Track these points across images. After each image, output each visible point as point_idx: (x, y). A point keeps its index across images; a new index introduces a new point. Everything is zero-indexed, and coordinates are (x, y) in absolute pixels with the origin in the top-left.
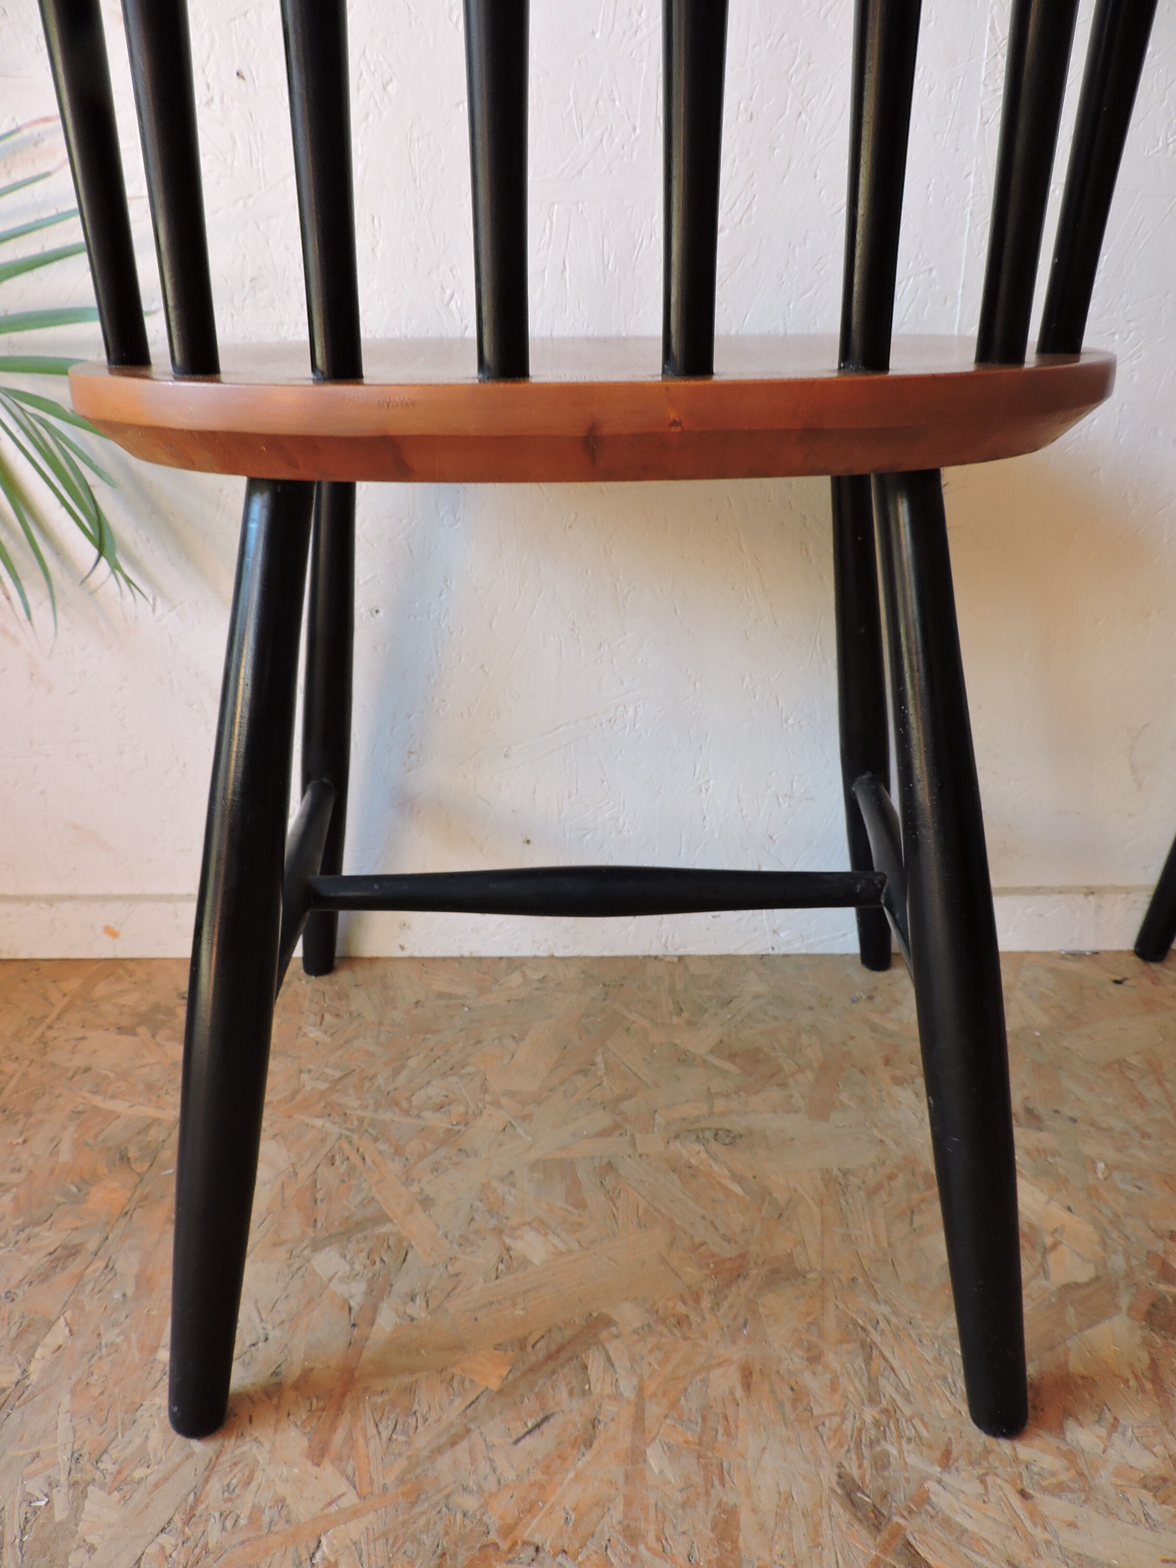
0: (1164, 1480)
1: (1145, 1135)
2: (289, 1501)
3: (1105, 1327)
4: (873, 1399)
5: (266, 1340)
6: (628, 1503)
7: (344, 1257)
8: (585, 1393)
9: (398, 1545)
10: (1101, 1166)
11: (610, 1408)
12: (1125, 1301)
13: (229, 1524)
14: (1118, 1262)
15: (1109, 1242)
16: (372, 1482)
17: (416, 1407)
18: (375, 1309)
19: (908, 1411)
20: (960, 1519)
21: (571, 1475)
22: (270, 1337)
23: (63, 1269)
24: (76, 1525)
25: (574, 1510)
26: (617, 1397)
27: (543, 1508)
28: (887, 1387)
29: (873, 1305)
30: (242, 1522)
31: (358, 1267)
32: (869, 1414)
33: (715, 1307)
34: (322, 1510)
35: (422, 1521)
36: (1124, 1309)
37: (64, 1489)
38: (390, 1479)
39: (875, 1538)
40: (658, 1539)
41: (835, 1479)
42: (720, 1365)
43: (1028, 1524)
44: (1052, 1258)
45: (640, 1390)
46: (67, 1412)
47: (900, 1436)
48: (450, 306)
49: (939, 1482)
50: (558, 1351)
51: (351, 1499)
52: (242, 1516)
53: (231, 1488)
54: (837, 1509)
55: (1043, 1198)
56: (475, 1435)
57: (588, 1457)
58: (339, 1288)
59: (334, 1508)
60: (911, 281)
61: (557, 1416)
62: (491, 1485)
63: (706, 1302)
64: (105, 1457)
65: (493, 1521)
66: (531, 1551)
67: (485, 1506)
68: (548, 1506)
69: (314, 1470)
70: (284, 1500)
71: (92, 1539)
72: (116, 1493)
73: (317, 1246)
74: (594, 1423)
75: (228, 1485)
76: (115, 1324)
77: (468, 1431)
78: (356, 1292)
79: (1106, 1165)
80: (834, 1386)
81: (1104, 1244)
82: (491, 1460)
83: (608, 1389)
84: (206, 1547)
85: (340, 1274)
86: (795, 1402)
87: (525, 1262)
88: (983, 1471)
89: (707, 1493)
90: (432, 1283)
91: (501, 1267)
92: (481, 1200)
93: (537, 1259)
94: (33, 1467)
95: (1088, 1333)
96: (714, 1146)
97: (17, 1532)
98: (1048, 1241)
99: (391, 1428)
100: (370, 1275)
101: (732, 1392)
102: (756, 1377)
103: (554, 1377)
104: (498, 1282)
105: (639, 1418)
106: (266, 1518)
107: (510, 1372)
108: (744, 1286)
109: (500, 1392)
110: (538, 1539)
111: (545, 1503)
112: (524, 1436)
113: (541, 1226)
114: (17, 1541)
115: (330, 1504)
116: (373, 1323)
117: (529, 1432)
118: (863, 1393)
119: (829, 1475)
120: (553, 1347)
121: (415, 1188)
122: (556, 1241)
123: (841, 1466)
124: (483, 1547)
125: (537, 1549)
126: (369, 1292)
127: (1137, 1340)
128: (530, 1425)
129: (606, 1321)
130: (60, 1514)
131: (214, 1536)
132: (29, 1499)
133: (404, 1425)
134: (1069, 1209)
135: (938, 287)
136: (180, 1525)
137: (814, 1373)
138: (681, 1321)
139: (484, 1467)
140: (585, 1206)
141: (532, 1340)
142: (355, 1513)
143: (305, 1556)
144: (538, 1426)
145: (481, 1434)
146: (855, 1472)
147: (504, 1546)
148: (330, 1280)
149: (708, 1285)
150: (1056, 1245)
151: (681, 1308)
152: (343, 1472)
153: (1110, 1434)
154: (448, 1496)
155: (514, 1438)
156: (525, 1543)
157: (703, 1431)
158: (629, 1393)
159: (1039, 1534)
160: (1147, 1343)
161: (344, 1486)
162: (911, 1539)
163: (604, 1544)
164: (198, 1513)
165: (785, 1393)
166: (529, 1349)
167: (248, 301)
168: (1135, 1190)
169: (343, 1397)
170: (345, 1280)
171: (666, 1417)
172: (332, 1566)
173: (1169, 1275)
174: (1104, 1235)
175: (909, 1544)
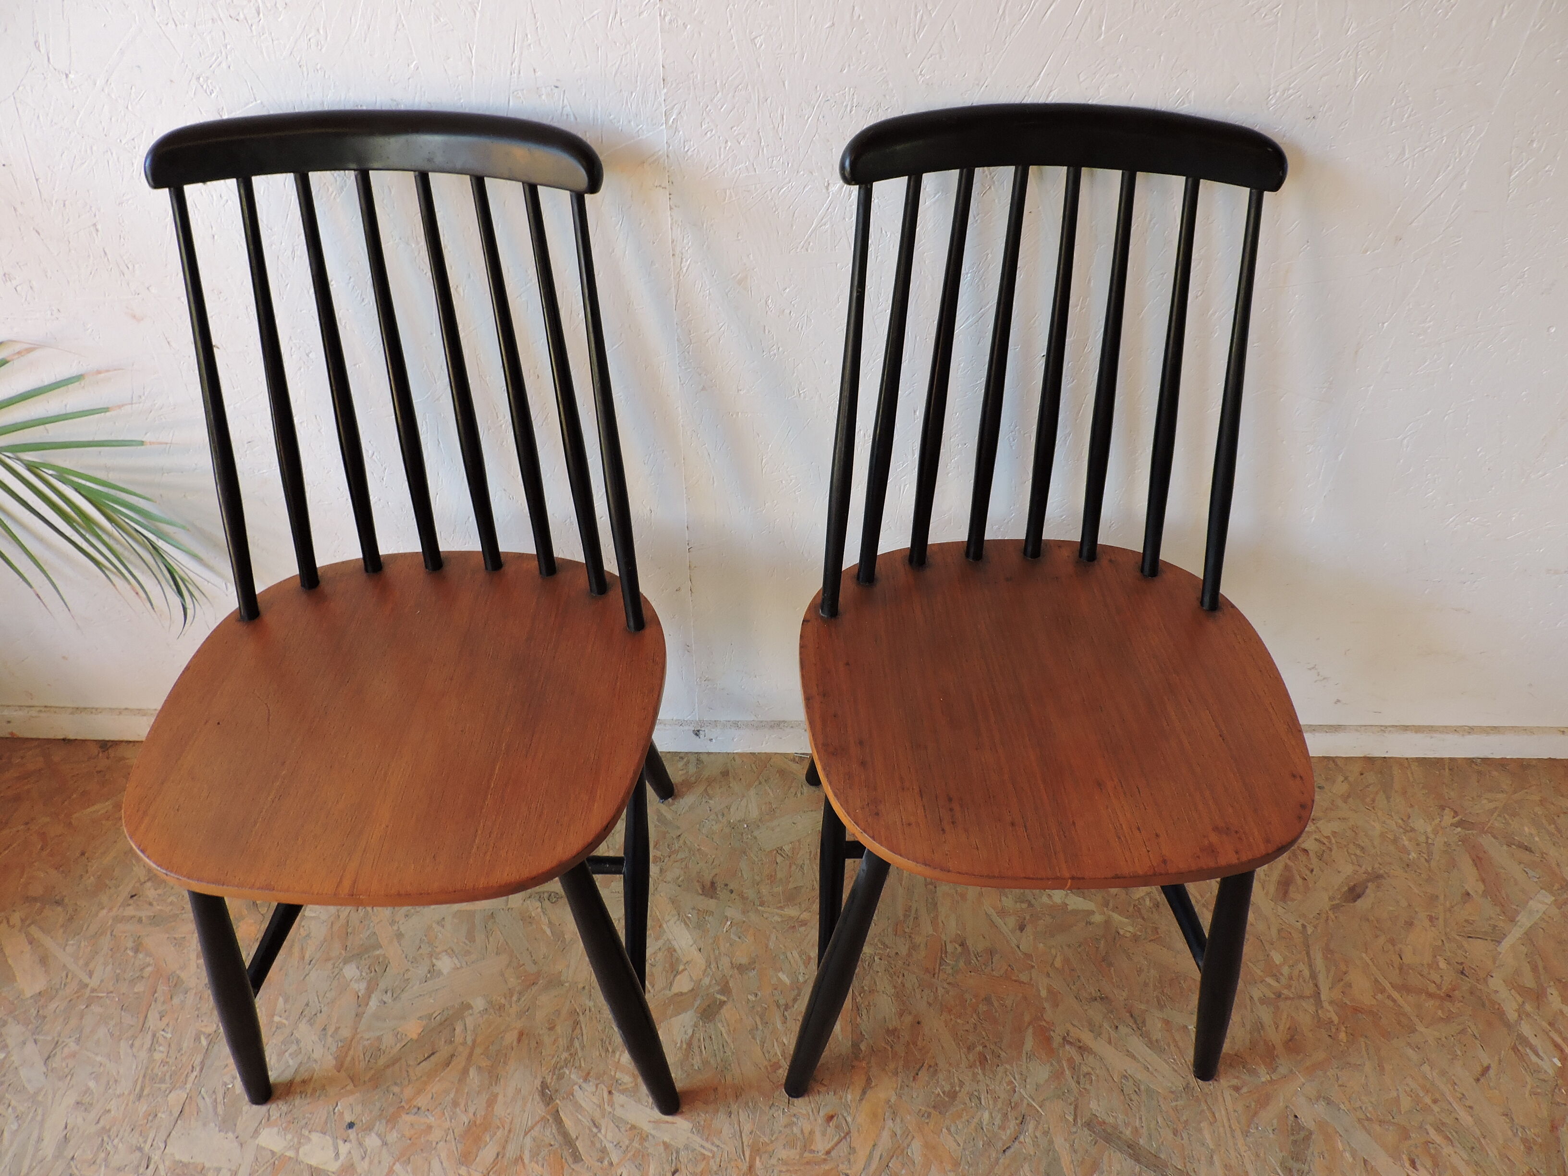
3: (683, 1016)
4: (568, 1048)
5: (321, 1012)
6: (457, 1092)
7: (358, 968)
8: (451, 1042)
9: (367, 1106)
10: (729, 923)
11: (461, 1049)
12: (697, 1004)
14: (706, 981)
15: (708, 970)
18: (370, 997)
19: (580, 1054)
25: (436, 1093)
26: (464, 1043)
28: (577, 1044)
29: (587, 1002)
31: (364, 974)
32: (565, 1055)
33: (518, 1000)
36: (695, 1007)
40: (465, 1106)
41: (540, 1083)
42: (511, 1030)
44: (678, 977)
45: (474, 1041)
47: (573, 1066)
49: (580, 1087)
50: (446, 1021)
51: (350, 1087)
54: (537, 1097)
55: (691, 942)
56: (403, 1060)
57: (446, 1071)
58: (355, 986)
59: (343, 1090)
61: (437, 1052)
62: (405, 1082)
63: (515, 998)
65: (404, 1097)
66: (416, 1110)
67: (402, 1091)
68: (426, 1091)
69: (337, 1074)
70: (324, 1086)
73: (346, 961)
74: (452, 1056)
75: (303, 1080)
77: (401, 1058)
78: (362, 987)
79: (732, 923)
80: (555, 1041)
81: (705, 971)
82: (407, 1072)
83: (462, 1041)
84: (294, 1105)
85: (355, 977)
86: (536, 1049)
87: (440, 973)
88: (598, 1082)
89: (488, 1088)
90: (396, 983)
91: (429, 975)
92: (426, 936)
93: (445, 971)
94: (225, 1070)
96: (547, 903)
97: (222, 1098)
98: (681, 968)
99: (369, 1056)
100: (369, 978)
101: (512, 1043)
102: (524, 1036)
103: (441, 1034)
104: (426, 984)
105: (471, 1055)
106: (317, 1094)
107: (423, 1031)
108: (535, 989)
109: (417, 1040)
110: (419, 1105)
112: (423, 1061)
113: (451, 952)
114: (222, 1101)
116: (367, 1004)
117: (426, 1059)
118: (565, 1045)
119: (538, 1083)
120: (443, 1019)
121: (395, 928)
122: (456, 961)
123: (544, 1078)
124: (398, 1107)
125: (419, 1109)
126: (367, 988)
127: (692, 1023)
128: (426, 1056)
129: (469, 1007)
131: (297, 1101)
132: (225, 1084)
133: (375, 1055)
136: (284, 1096)
138: (502, 1007)
139: (405, 1074)
140: (474, 941)
143: (331, 1109)
144: (429, 1057)
145: (406, 1060)
146: (549, 1081)
147: (407, 1107)
148: (351, 981)
149: (519, 988)
151: (503, 1001)
154: (388, 1087)
155: (419, 1062)
156: (415, 1106)
157: (495, 1061)
158: (469, 1043)
162: (559, 1110)
163: (444, 1107)
165: (533, 1044)
166: (433, 1020)
168: (737, 939)
169: (351, 1041)
170: (358, 981)
171: (482, 1054)
172: (342, 1114)
173: (725, 990)
174: (709, 965)
175: (558, 1111)
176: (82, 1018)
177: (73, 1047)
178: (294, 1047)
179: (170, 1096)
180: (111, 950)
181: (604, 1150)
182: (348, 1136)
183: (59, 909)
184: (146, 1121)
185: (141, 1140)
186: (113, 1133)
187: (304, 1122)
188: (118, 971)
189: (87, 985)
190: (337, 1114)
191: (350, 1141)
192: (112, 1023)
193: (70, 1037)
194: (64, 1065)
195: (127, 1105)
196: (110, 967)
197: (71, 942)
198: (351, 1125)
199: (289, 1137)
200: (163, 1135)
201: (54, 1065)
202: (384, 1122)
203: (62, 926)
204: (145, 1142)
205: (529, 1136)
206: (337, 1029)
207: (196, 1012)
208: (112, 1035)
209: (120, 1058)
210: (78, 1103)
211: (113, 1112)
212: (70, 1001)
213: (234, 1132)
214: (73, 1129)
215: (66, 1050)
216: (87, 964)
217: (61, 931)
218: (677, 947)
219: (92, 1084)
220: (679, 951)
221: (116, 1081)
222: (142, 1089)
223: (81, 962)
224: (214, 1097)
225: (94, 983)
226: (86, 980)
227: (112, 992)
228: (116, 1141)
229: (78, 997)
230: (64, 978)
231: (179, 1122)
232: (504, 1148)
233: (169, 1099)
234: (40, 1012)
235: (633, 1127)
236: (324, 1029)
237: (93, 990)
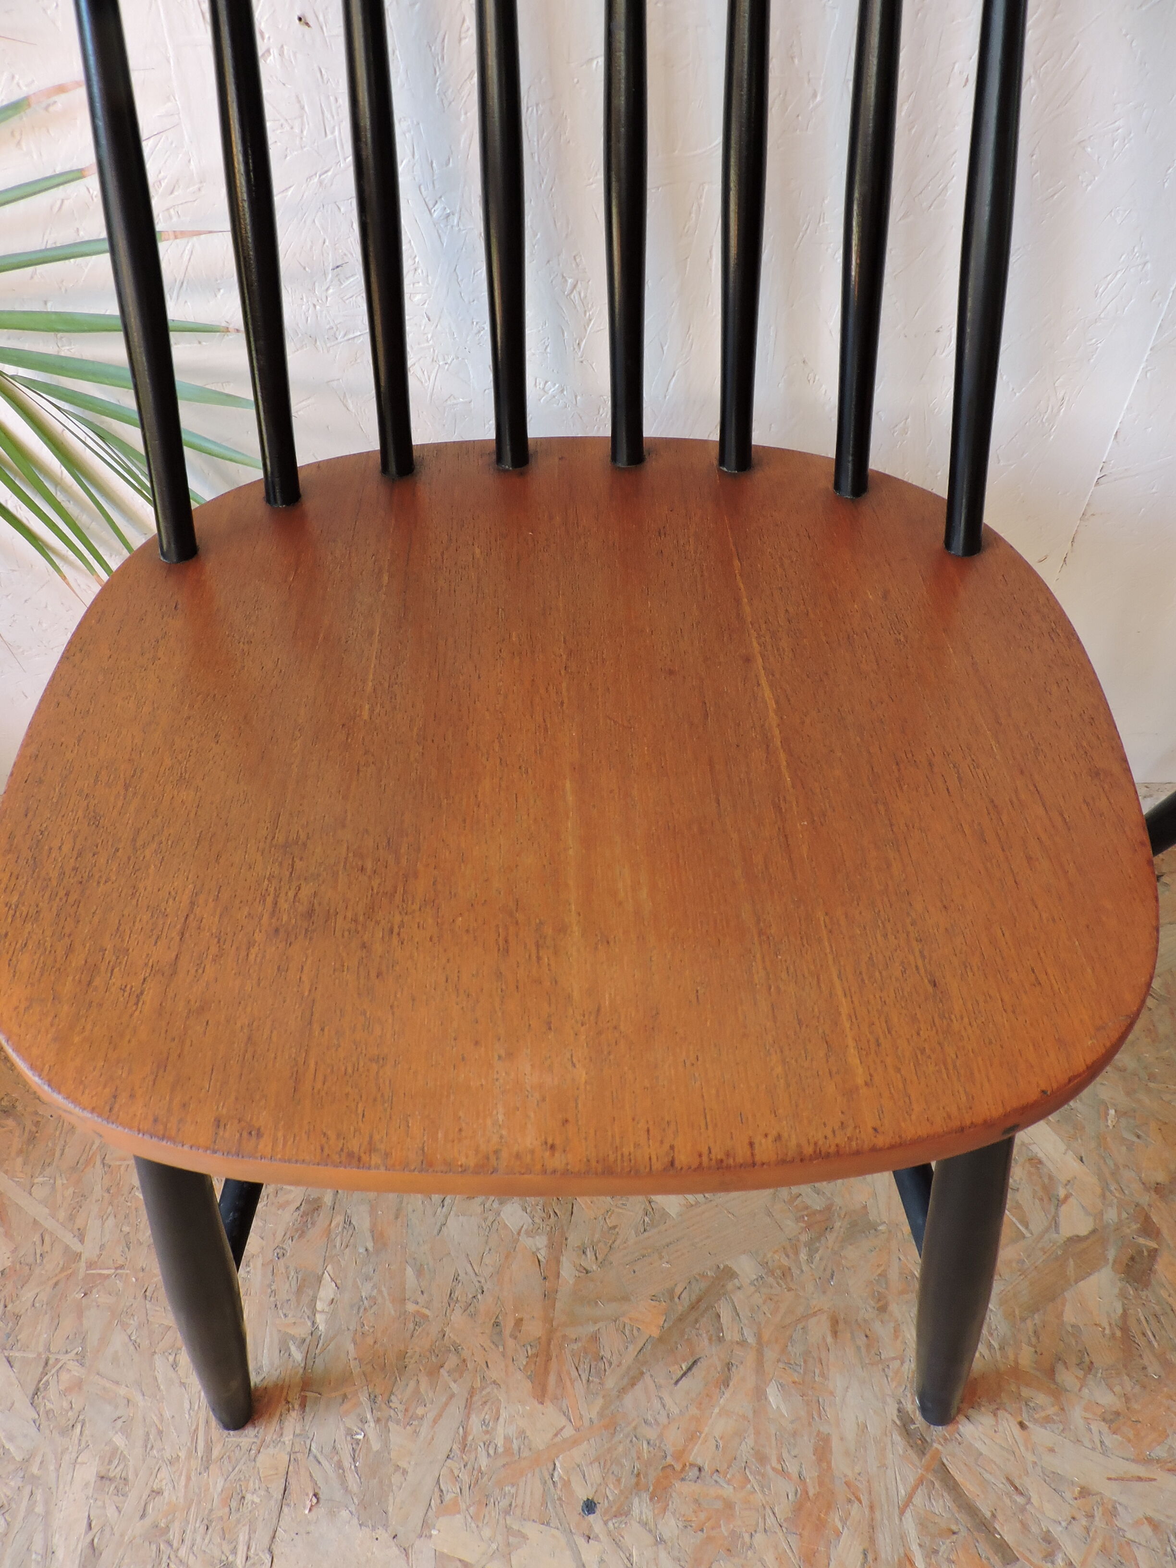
0: (1118, 1414)
1: (1152, 1077)
2: (528, 1433)
3: (1094, 1279)
5: (483, 1291)
6: (757, 1433)
7: (525, 1210)
8: (721, 1340)
9: (607, 1467)
10: (1112, 1112)
11: (739, 1353)
12: (1111, 1254)
13: (491, 1452)
14: (1112, 1214)
15: (1108, 1194)
16: (581, 1417)
17: (602, 1353)
18: (558, 1262)
20: (978, 1445)
21: (717, 1410)
22: (485, 1289)
23: (313, 1224)
24: (389, 1453)
25: (721, 1438)
26: (743, 1343)
27: (699, 1437)
30: (500, 1450)
31: (537, 1220)
33: (811, 1260)
34: (552, 1439)
35: (621, 1449)
36: (1111, 1261)
37: (372, 1424)
38: (594, 1415)
39: (921, 1461)
40: (779, 1462)
41: (895, 1412)
42: (815, 1314)
43: (1022, 1449)
44: (1064, 1209)
45: (759, 1336)
46: (355, 1359)
48: (572, 296)
50: (699, 1300)
51: (569, 1432)
52: (499, 1445)
53: (487, 1422)
54: (897, 1438)
55: (1062, 1147)
56: (647, 1377)
57: (727, 1395)
58: (528, 1242)
59: (558, 1439)
60: (1118, 276)
61: (702, 1360)
62: (663, 1419)
63: (803, 1256)
64: (393, 1397)
65: (670, 1449)
66: (696, 1470)
67: (661, 1436)
68: (703, 1435)
69: (540, 1406)
70: (524, 1432)
71: (403, 1464)
72: (408, 1427)
73: (502, 1198)
74: (729, 1366)
75: (484, 1420)
76: (368, 1278)
77: (642, 1373)
78: (541, 1245)
79: (1116, 1111)
80: (897, 1331)
81: (1104, 1196)
82: (661, 1398)
83: (737, 1337)
84: (480, 1471)
85: (525, 1227)
86: (868, 1347)
87: (665, 1215)
88: (996, 1407)
89: (810, 1424)
90: (597, 1236)
91: (647, 1219)
93: (673, 1212)
95: (1081, 1284)
97: (350, 1459)
98: (1062, 1193)
99: (587, 1372)
100: (548, 1229)
101: (824, 1338)
102: (841, 1326)
103: (697, 1326)
104: (646, 1234)
105: (760, 1362)
106: (515, 1446)
107: (665, 1320)
108: (831, 1237)
109: (661, 1339)
110: (699, 1462)
111: (701, 1433)
112: (682, 1377)
114: (353, 1467)
115: (556, 1435)
116: (558, 1275)
117: (684, 1374)
119: (892, 1412)
120: (694, 1297)
123: (900, 1402)
124: (664, 1468)
125: (700, 1470)
126: (551, 1246)
127: (1116, 1291)
128: (685, 1368)
129: (729, 1274)
130: (376, 1446)
131: (484, 1462)
132: (350, 1432)
133: (596, 1368)
134: (1082, 1160)
135: (1148, 282)
136: (458, 1452)
137: (882, 1322)
138: (786, 1273)
139: (657, 1404)
141: (678, 1291)
142: (575, 1442)
143: (547, 1477)
144: (689, 1369)
145: (651, 1376)
146: (909, 1407)
147: (678, 1467)
148: (519, 1234)
149: (804, 1238)
150: (1067, 1197)
151: (785, 1262)
152: (561, 1410)
153: (1085, 1376)
154: (635, 1428)
155: (675, 1379)
156: (691, 1465)
157: (805, 1373)
158: (751, 1340)
159: (1030, 1457)
160: (1123, 1295)
161: (563, 1421)
162: (945, 1461)
163: (743, 1465)
164: (468, 1443)
165: (862, 1341)
166: (676, 1299)
167: (331, 291)
168: (1135, 1139)
169: (549, 1344)
170: (530, 1234)
171: (779, 1360)
172: (567, 1484)
173: (1149, 1229)
174: (1105, 1187)
175: (943, 1464)
176: (80, 1315)
177: (76, 1370)
178: (452, 1361)
179: (260, 1457)
180: (108, 1191)
181: (1048, 1538)
182: (591, 1527)
183: (10, 1122)
184: (227, 1509)
185: (226, 1548)
186: (174, 1534)
187: (504, 1503)
188: (126, 1229)
189: (79, 1256)
190: (559, 1485)
191: (597, 1538)
192: (133, 1323)
193: (67, 1352)
194: (65, 1405)
195: (189, 1478)
196: (111, 1222)
197: (40, 1179)
198: (590, 1507)
199: (487, 1533)
200: (262, 1537)
201: (49, 1406)
202: (646, 1496)
203: (20, 1152)
204: (234, 1551)
205: (908, 1514)
206: (519, 1322)
207: (272, 1299)
208: (137, 1346)
209: (158, 1387)
210: (102, 1477)
211: (166, 1494)
212: (56, 1284)
213: (386, 1526)
214: (102, 1530)
215: (64, 1376)
216: (72, 1218)
217: (19, 1160)
218: (1041, 1155)
219: (119, 1440)
220: (1049, 1164)
221: (160, 1433)
222: (209, 1449)
223: (62, 1214)
224: (336, 1458)
225: (89, 1251)
226: (76, 1246)
227: (121, 1267)
228: (182, 1553)
229: (68, 1277)
230: (38, 1242)
231: (285, 1509)
232: (872, 1540)
233: (258, 1464)
234: (10, 1307)
235: (1084, 1492)
236: (497, 1324)
237: (90, 1265)
